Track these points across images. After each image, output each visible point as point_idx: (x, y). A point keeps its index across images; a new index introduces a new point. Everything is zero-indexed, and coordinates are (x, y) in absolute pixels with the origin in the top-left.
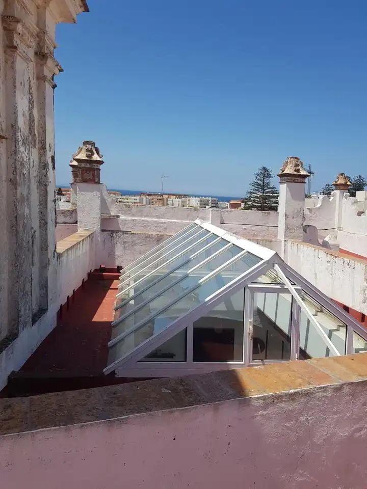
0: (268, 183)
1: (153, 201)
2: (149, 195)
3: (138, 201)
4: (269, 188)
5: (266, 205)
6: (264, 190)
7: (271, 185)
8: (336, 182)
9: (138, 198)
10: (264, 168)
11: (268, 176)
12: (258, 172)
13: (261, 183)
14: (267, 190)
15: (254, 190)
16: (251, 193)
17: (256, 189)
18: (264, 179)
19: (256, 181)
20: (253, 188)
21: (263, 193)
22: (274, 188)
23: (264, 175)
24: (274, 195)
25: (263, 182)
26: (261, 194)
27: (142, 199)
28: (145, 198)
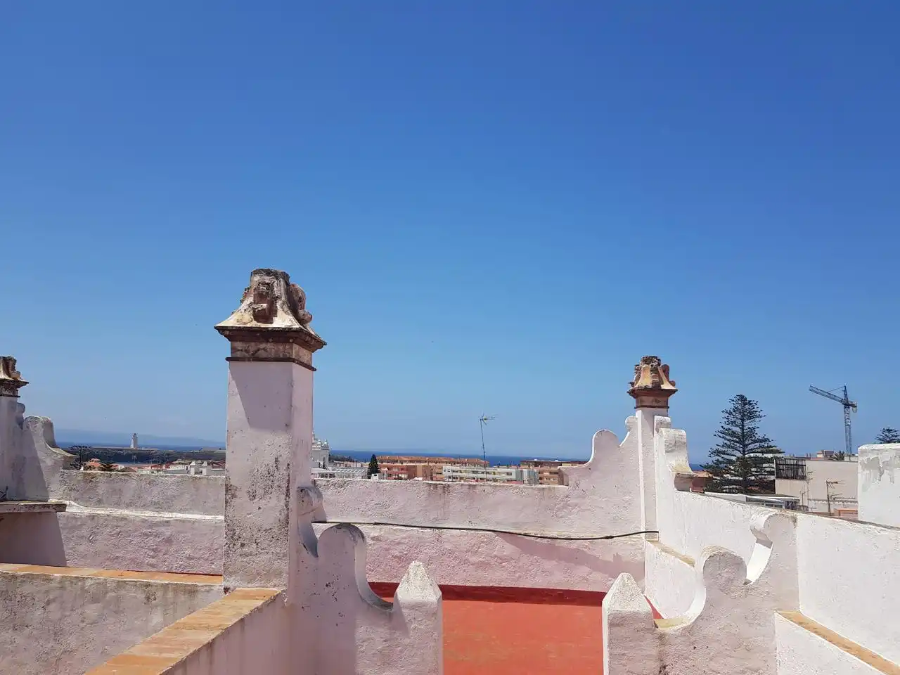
0: (752, 429)
1: (540, 475)
2: (536, 464)
3: (513, 477)
4: (755, 441)
5: (753, 478)
6: (745, 446)
7: (759, 434)
8: (632, 384)
9: (513, 470)
10: (742, 398)
11: (752, 415)
12: (730, 406)
13: (737, 430)
14: (751, 446)
15: (724, 445)
16: (718, 453)
17: (728, 443)
18: (743, 420)
19: (727, 427)
20: (721, 441)
21: (744, 451)
22: (765, 440)
23: (742, 412)
24: (766, 455)
25: (743, 429)
26: (739, 455)
27: (522, 471)
28: (525, 471)
